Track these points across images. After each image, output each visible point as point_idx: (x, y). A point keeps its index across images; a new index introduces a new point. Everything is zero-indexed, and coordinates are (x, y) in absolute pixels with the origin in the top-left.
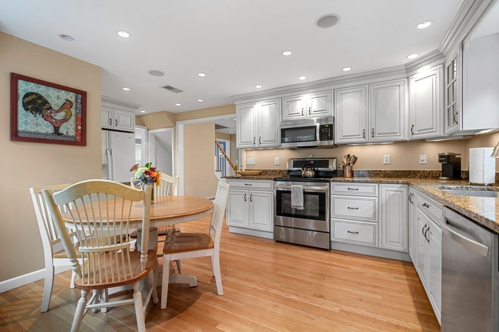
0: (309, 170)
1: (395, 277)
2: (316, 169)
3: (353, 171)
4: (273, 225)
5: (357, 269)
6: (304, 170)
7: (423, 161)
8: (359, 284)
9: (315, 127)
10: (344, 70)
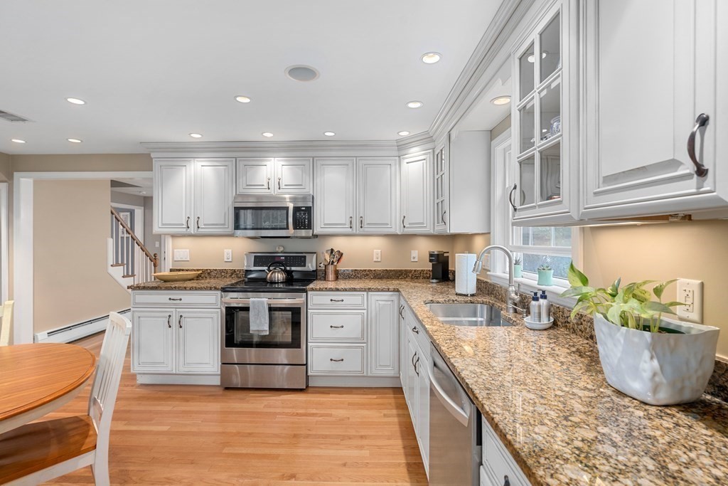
0: (278, 272)
1: (385, 415)
2: (288, 268)
3: (338, 271)
4: (220, 364)
5: (341, 413)
6: (270, 271)
7: (414, 258)
8: (344, 438)
9: (287, 208)
10: (327, 134)
